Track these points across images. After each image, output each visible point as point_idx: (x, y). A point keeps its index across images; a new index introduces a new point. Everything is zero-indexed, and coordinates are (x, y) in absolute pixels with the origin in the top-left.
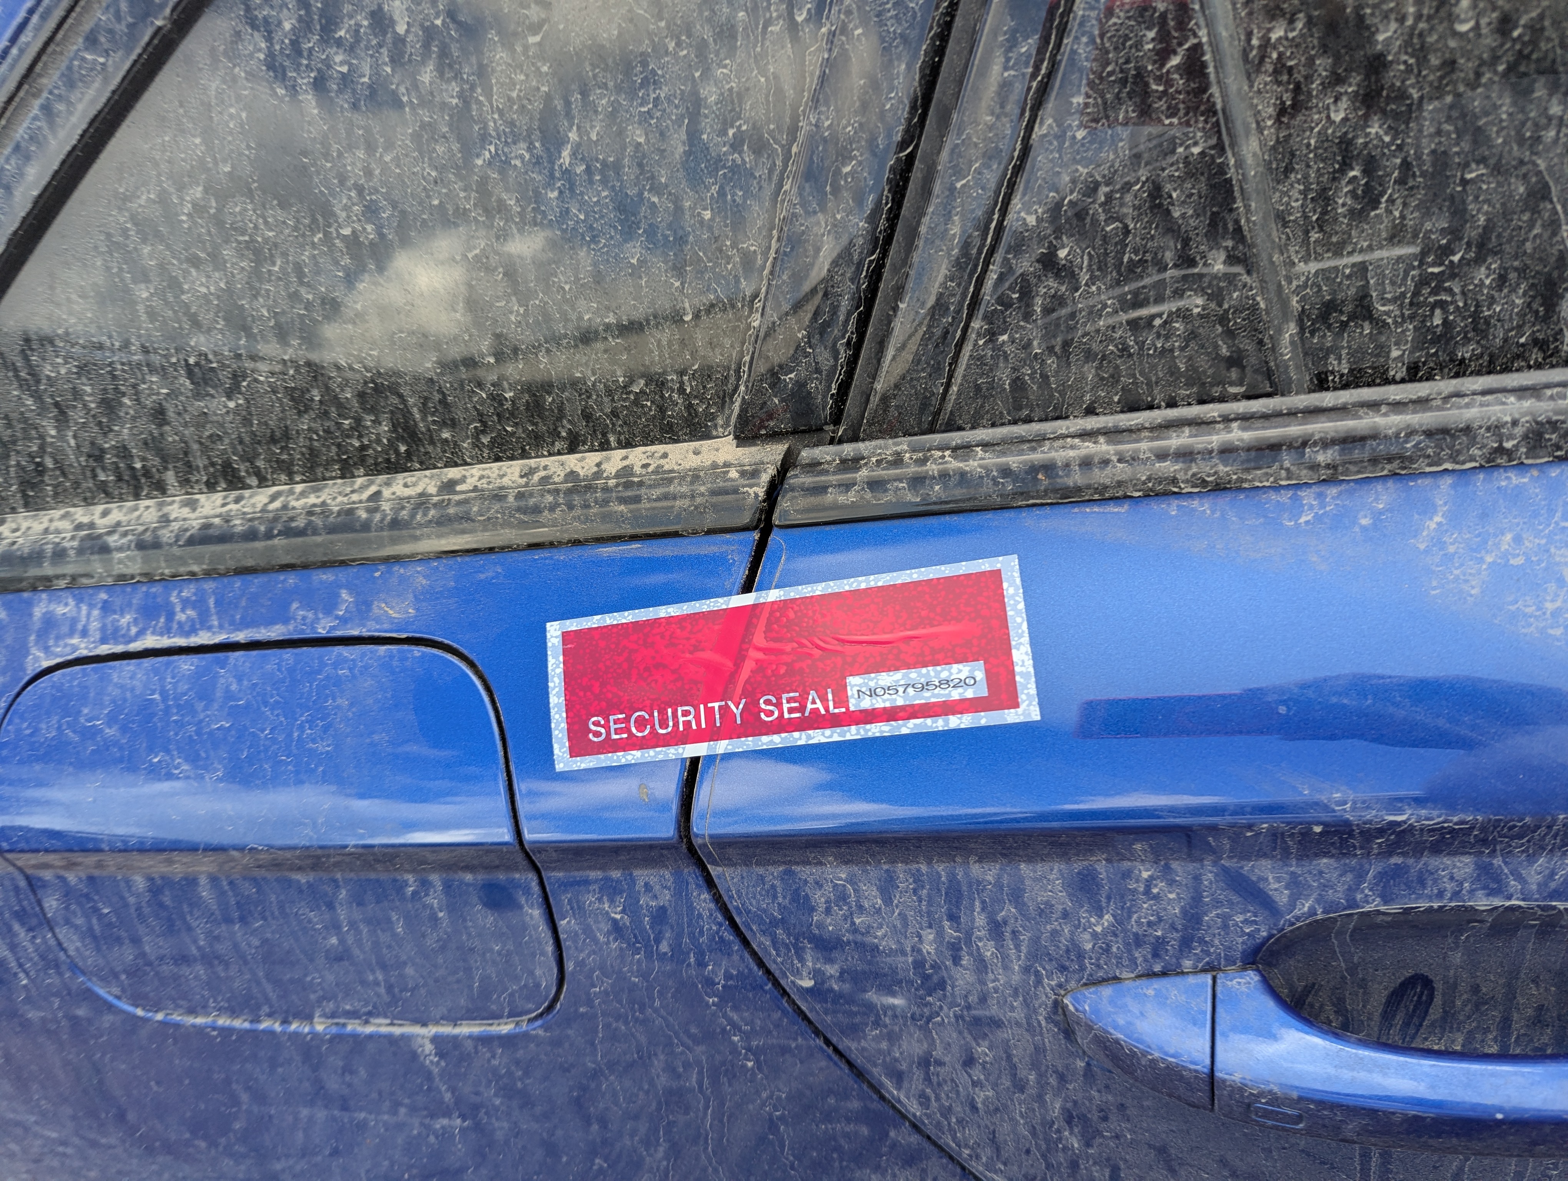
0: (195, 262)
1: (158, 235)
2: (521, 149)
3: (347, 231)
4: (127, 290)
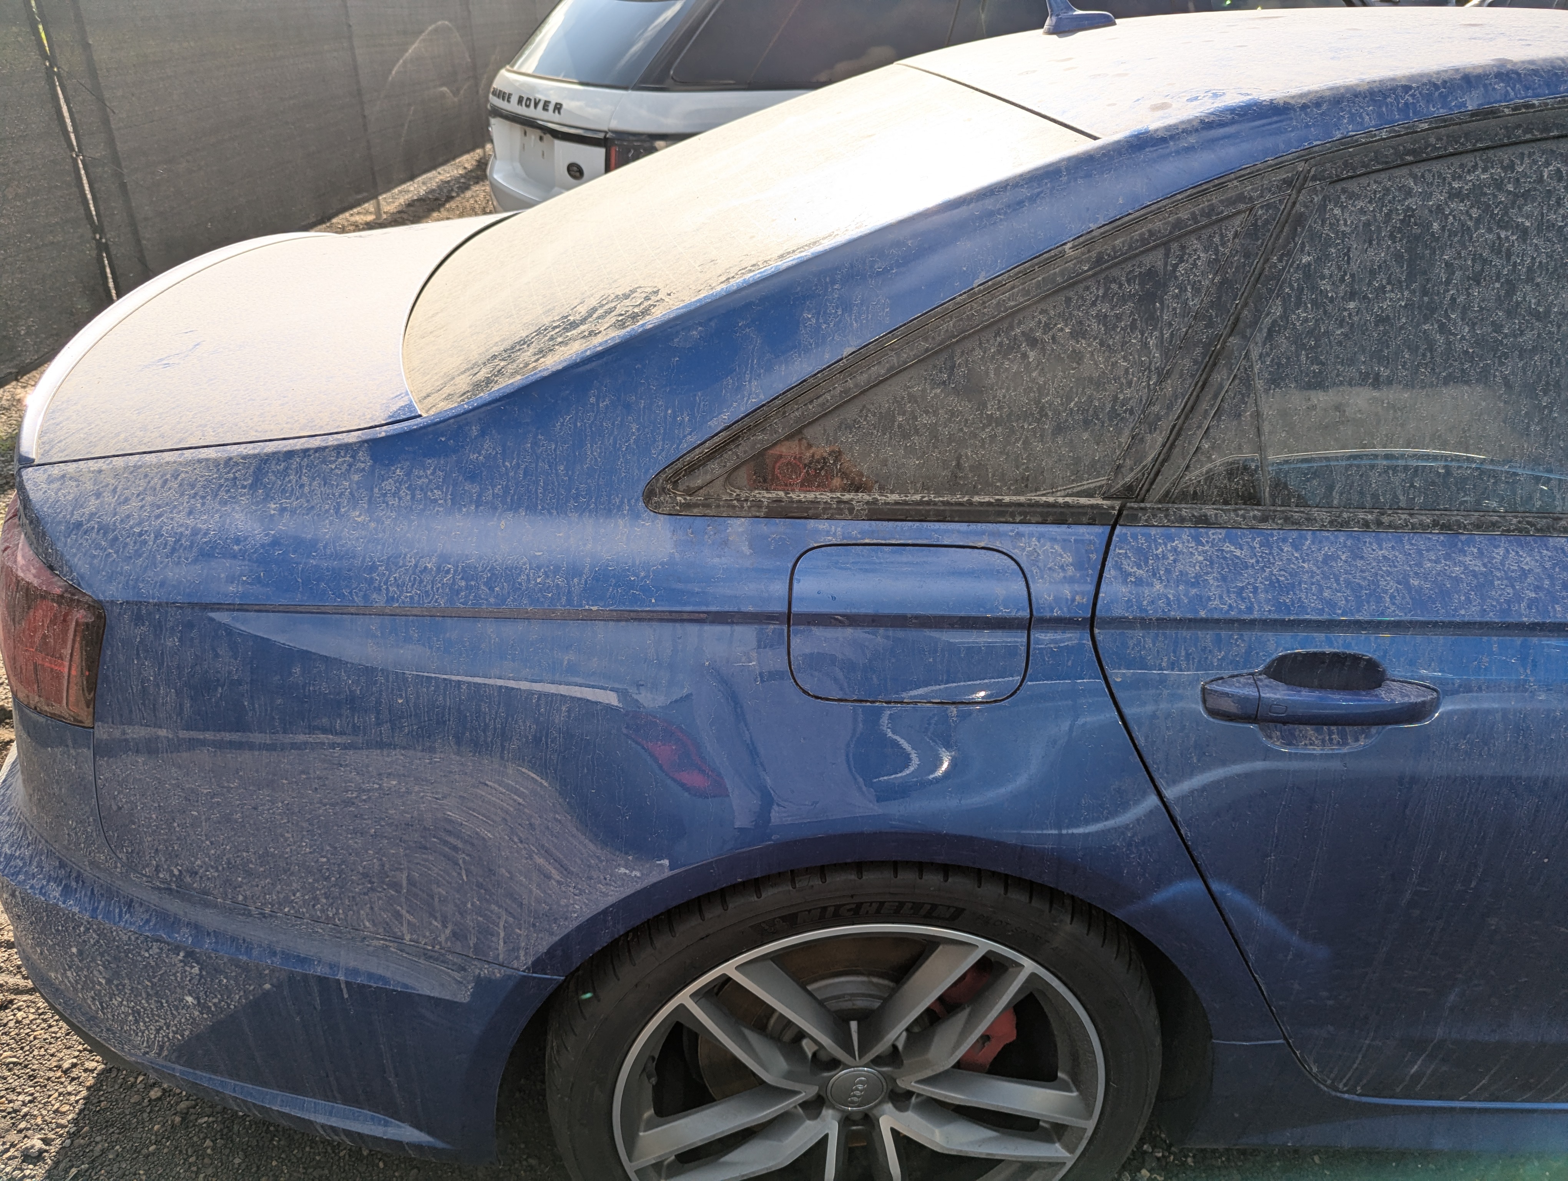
0: (927, 412)
1: (916, 402)
2: (1059, 400)
3: (989, 413)
4: (894, 416)
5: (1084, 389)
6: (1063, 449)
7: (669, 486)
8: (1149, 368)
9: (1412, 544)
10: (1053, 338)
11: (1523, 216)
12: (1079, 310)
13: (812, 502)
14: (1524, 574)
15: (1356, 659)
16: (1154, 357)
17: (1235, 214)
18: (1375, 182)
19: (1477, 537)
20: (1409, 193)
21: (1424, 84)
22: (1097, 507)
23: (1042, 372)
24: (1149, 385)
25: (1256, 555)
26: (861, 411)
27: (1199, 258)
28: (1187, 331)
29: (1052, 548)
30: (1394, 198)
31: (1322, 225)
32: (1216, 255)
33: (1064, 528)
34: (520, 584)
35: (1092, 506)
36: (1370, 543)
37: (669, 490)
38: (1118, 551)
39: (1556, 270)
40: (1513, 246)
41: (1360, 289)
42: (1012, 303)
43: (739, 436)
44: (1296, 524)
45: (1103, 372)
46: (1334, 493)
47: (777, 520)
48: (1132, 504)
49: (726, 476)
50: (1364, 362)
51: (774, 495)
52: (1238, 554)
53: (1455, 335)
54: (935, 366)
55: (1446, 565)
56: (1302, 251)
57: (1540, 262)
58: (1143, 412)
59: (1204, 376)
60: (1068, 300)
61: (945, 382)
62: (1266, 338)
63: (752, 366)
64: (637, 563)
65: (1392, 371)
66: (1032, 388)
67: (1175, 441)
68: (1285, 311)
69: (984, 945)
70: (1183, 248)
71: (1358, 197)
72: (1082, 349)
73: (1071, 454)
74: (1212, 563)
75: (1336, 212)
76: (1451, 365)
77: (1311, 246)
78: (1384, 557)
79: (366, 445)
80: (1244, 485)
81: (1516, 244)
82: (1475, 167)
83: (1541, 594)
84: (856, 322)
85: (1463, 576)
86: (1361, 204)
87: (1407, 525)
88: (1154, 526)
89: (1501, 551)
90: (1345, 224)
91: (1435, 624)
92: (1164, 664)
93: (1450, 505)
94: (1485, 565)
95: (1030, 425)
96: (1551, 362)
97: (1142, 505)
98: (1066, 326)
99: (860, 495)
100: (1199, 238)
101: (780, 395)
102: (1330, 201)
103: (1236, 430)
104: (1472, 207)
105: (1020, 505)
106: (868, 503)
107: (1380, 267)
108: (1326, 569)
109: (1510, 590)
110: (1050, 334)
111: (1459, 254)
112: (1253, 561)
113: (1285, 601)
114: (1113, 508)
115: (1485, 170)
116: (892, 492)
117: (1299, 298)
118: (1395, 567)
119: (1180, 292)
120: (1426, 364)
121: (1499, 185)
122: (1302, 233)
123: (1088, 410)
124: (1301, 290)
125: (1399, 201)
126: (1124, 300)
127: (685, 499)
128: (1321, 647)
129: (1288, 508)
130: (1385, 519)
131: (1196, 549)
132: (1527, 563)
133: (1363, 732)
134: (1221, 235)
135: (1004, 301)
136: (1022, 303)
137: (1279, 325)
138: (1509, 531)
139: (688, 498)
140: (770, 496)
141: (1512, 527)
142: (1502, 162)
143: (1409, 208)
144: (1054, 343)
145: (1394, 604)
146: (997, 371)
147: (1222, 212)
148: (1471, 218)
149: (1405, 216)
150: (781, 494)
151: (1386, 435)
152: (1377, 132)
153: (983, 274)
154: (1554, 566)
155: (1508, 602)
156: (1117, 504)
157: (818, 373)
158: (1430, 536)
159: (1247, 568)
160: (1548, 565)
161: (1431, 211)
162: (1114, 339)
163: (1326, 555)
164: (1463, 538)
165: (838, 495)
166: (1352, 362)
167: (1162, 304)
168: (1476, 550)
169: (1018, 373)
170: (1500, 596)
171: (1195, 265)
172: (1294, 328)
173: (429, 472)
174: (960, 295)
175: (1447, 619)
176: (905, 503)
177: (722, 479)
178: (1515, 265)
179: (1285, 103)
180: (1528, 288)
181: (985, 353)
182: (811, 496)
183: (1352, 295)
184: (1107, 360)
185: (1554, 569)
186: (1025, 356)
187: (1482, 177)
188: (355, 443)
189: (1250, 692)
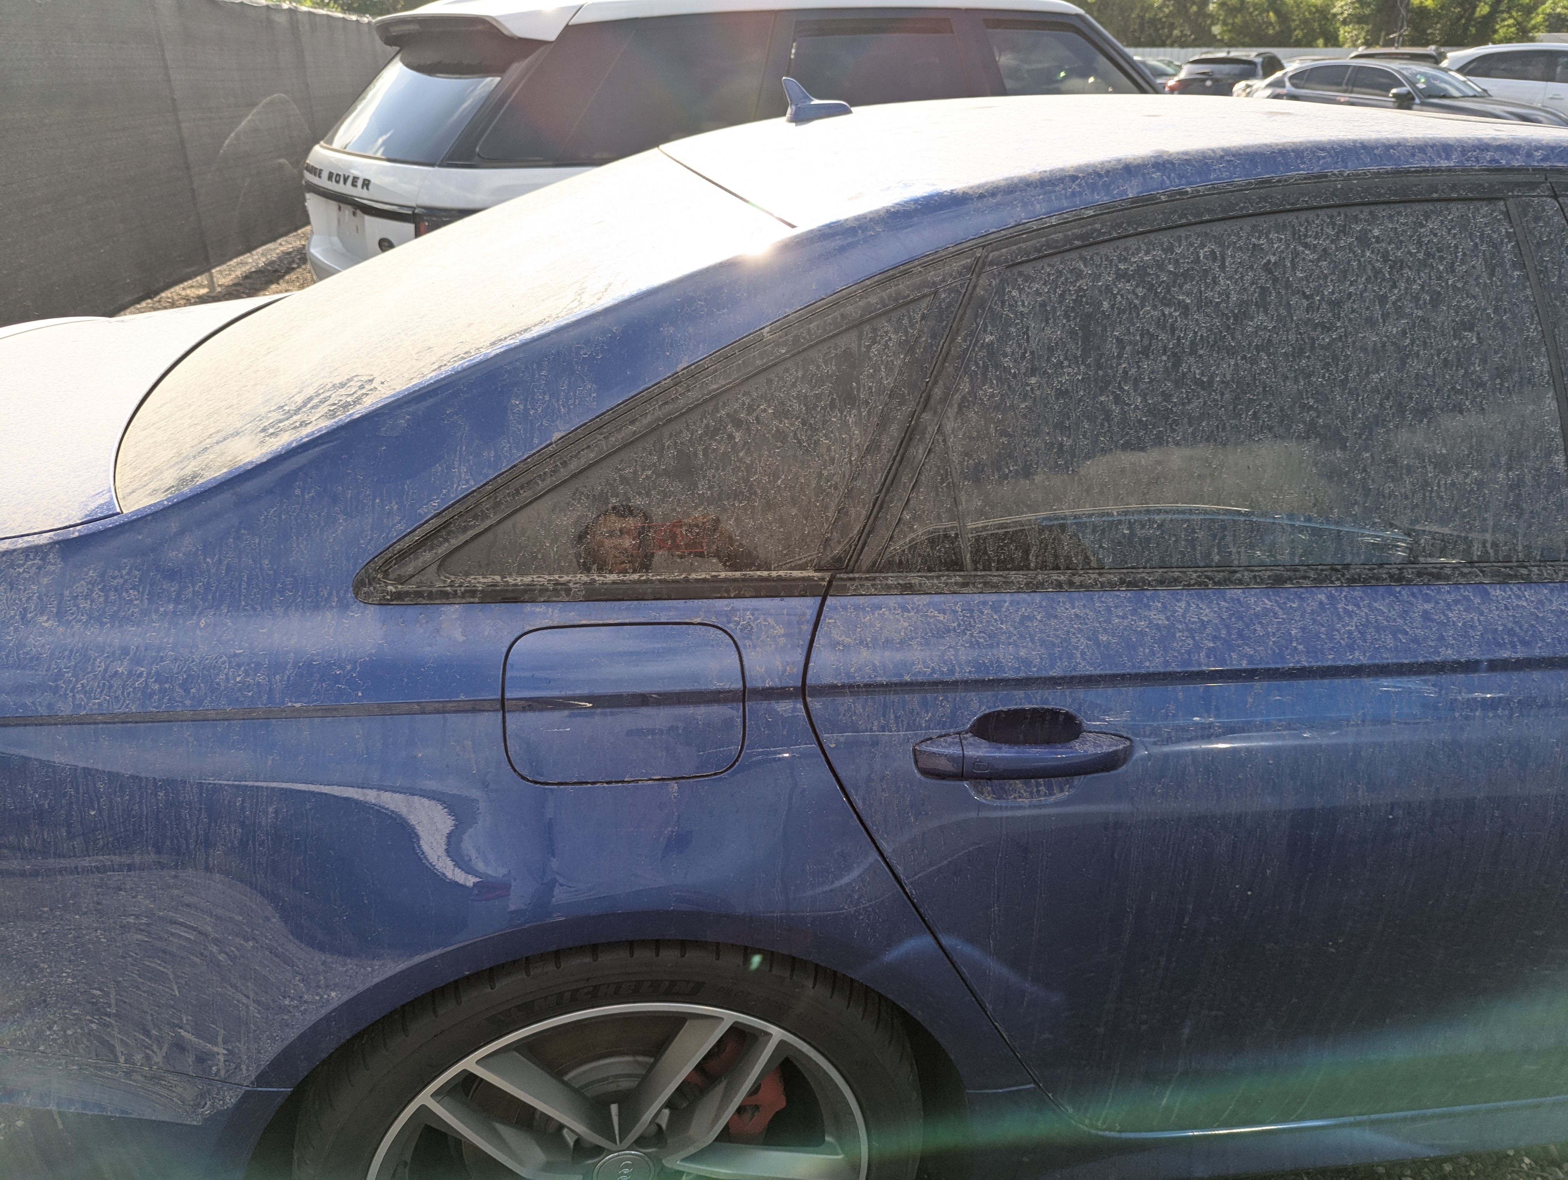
5: (789, 467)
6: (773, 525)
7: (380, 576)
8: (850, 445)
9: (1102, 602)
10: (757, 418)
11: (1183, 294)
12: (780, 392)
13: (528, 585)
14: (1204, 625)
15: (1055, 713)
16: (854, 434)
17: (920, 298)
18: (1049, 265)
19: (1160, 592)
20: (1079, 275)
21: (1089, 174)
22: (809, 579)
23: (749, 452)
24: (851, 461)
25: (958, 619)
26: (574, 494)
27: (890, 339)
28: (883, 408)
29: (765, 620)
30: (1066, 279)
31: (1002, 307)
32: (906, 336)
33: (777, 600)
34: (218, 684)
35: (803, 579)
36: (1064, 603)
37: (379, 579)
38: (827, 621)
39: (1215, 342)
40: (1176, 321)
41: (1040, 365)
42: (715, 387)
43: (451, 523)
44: (995, 587)
45: (807, 450)
46: (1031, 557)
47: (493, 605)
48: (842, 575)
49: (438, 563)
50: (1048, 433)
51: (490, 580)
52: (942, 619)
53: (1129, 405)
54: (644, 449)
55: (1132, 620)
56: (985, 331)
57: (1202, 336)
58: (847, 486)
59: (901, 451)
60: (770, 381)
61: (655, 463)
62: (957, 413)
63: (461, 453)
64: (344, 655)
65: (1074, 440)
66: (739, 467)
67: (878, 514)
68: (973, 387)
69: (730, 1017)
70: (875, 330)
71: (1033, 280)
72: (786, 429)
73: (782, 530)
74: (916, 629)
75: (1014, 294)
76: (1128, 433)
77: (993, 326)
78: (1076, 615)
79: (57, 546)
80: (946, 553)
81: (1179, 319)
82: (1138, 250)
83: (1218, 644)
84: (564, 407)
85: (1147, 630)
86: (1037, 286)
87: (1097, 584)
88: (862, 595)
89: (1183, 605)
90: (1023, 305)
91: (1123, 676)
92: (875, 728)
93: (1137, 563)
94: (1168, 619)
95: (741, 503)
96: (1217, 426)
97: (851, 575)
98: (769, 406)
99: (579, 576)
100: (889, 321)
101: (491, 481)
102: (1008, 285)
103: (934, 501)
104: (1137, 286)
105: (735, 580)
106: (585, 584)
107: (1057, 344)
108: (1022, 629)
109: (1190, 641)
110: (755, 414)
111: (1128, 329)
112: (956, 624)
113: (984, 662)
114: (823, 579)
115: (1147, 253)
116: (611, 572)
117: (984, 375)
118: (1086, 624)
119: (874, 372)
120: (1105, 433)
121: (1161, 266)
122: (982, 314)
123: (794, 487)
124: (986, 367)
125: (1071, 282)
126: (821, 381)
127: (396, 588)
128: (1021, 704)
129: (988, 573)
130: (1077, 579)
131: (902, 616)
132: (1206, 615)
133: (1067, 782)
134: (910, 317)
135: (707, 384)
136: (725, 386)
137: (968, 401)
138: (1189, 585)
139: (400, 587)
140: (486, 580)
141: (1192, 582)
142: (1162, 244)
143: (1080, 289)
144: (758, 423)
145: (1084, 659)
146: (705, 451)
147: (908, 296)
148: (1137, 296)
149: (1078, 296)
150: (498, 578)
151: (1073, 500)
152: (1047, 220)
153: (686, 358)
154: (1231, 616)
155: (1189, 652)
156: (827, 575)
157: (528, 457)
158: (1118, 593)
159: (949, 631)
160: (1225, 616)
161: (1100, 291)
162: (815, 418)
163: (1023, 616)
164: (1148, 593)
165: (556, 577)
166: (1037, 432)
167: (858, 383)
168: (1160, 605)
169: (725, 454)
170: (1181, 647)
171: (886, 346)
172: (982, 403)
173: (124, 572)
174: (665, 379)
175: (1134, 671)
176: (623, 582)
177: (434, 567)
178: (1179, 338)
179: (964, 193)
180: (1192, 360)
181: (692, 435)
182: (528, 579)
183: (1033, 371)
184: (810, 438)
185: (1230, 619)
186: (731, 437)
187: (1145, 258)
188: (46, 545)
189: (955, 751)
